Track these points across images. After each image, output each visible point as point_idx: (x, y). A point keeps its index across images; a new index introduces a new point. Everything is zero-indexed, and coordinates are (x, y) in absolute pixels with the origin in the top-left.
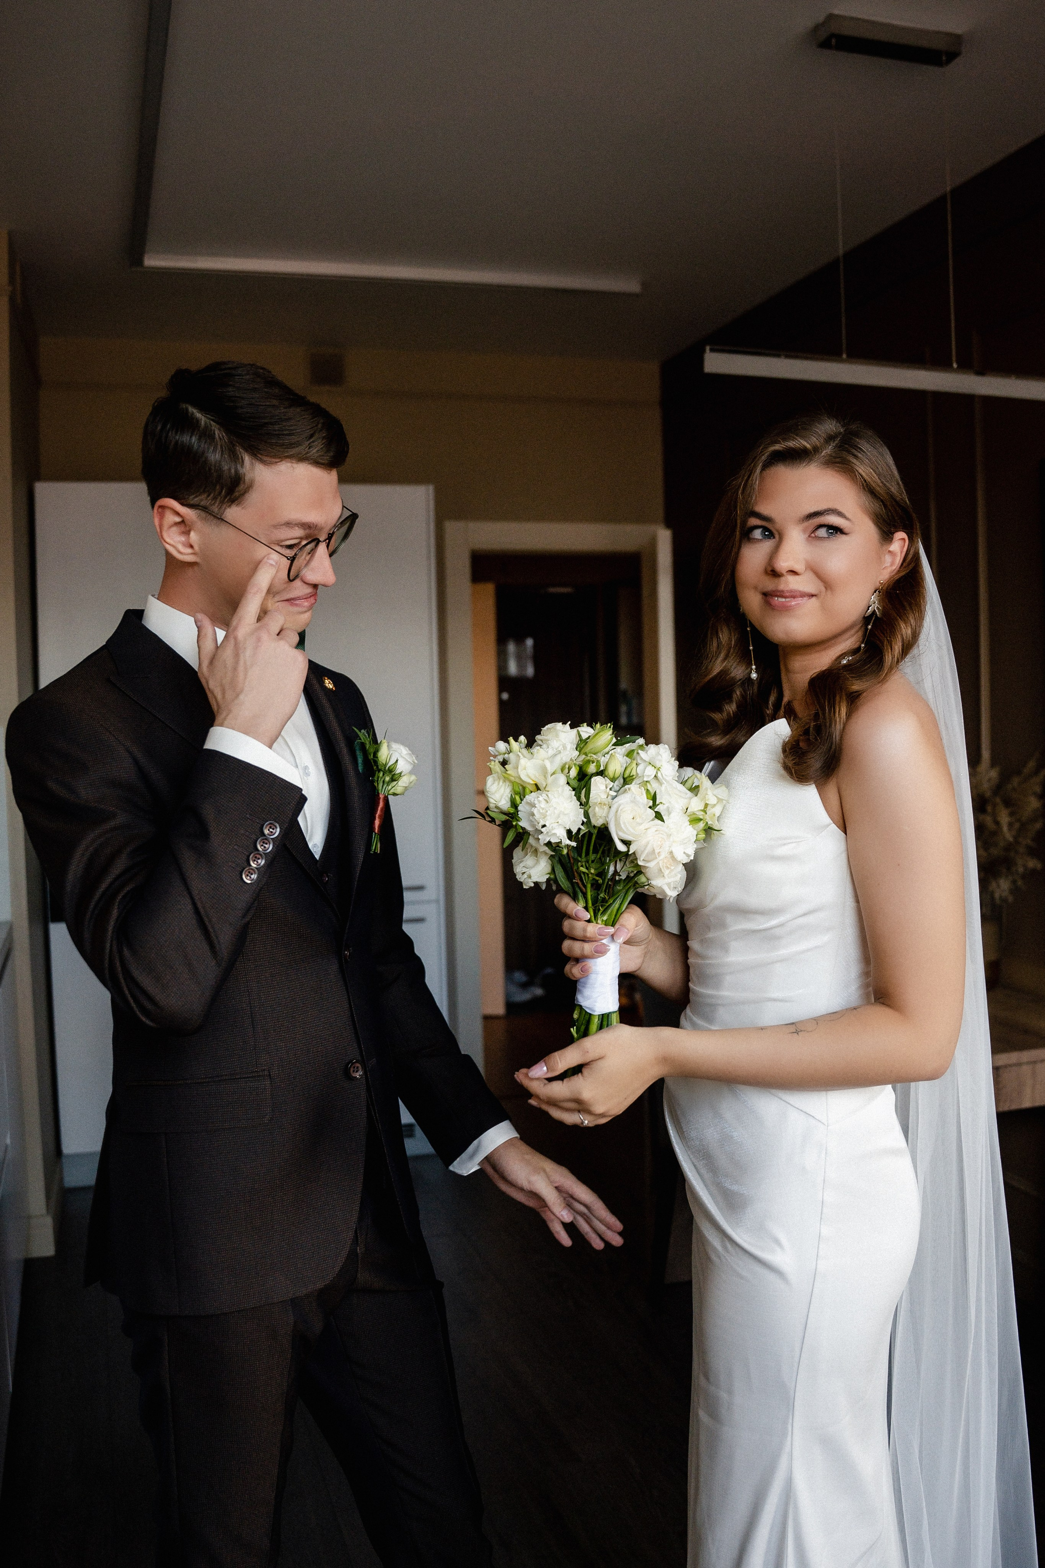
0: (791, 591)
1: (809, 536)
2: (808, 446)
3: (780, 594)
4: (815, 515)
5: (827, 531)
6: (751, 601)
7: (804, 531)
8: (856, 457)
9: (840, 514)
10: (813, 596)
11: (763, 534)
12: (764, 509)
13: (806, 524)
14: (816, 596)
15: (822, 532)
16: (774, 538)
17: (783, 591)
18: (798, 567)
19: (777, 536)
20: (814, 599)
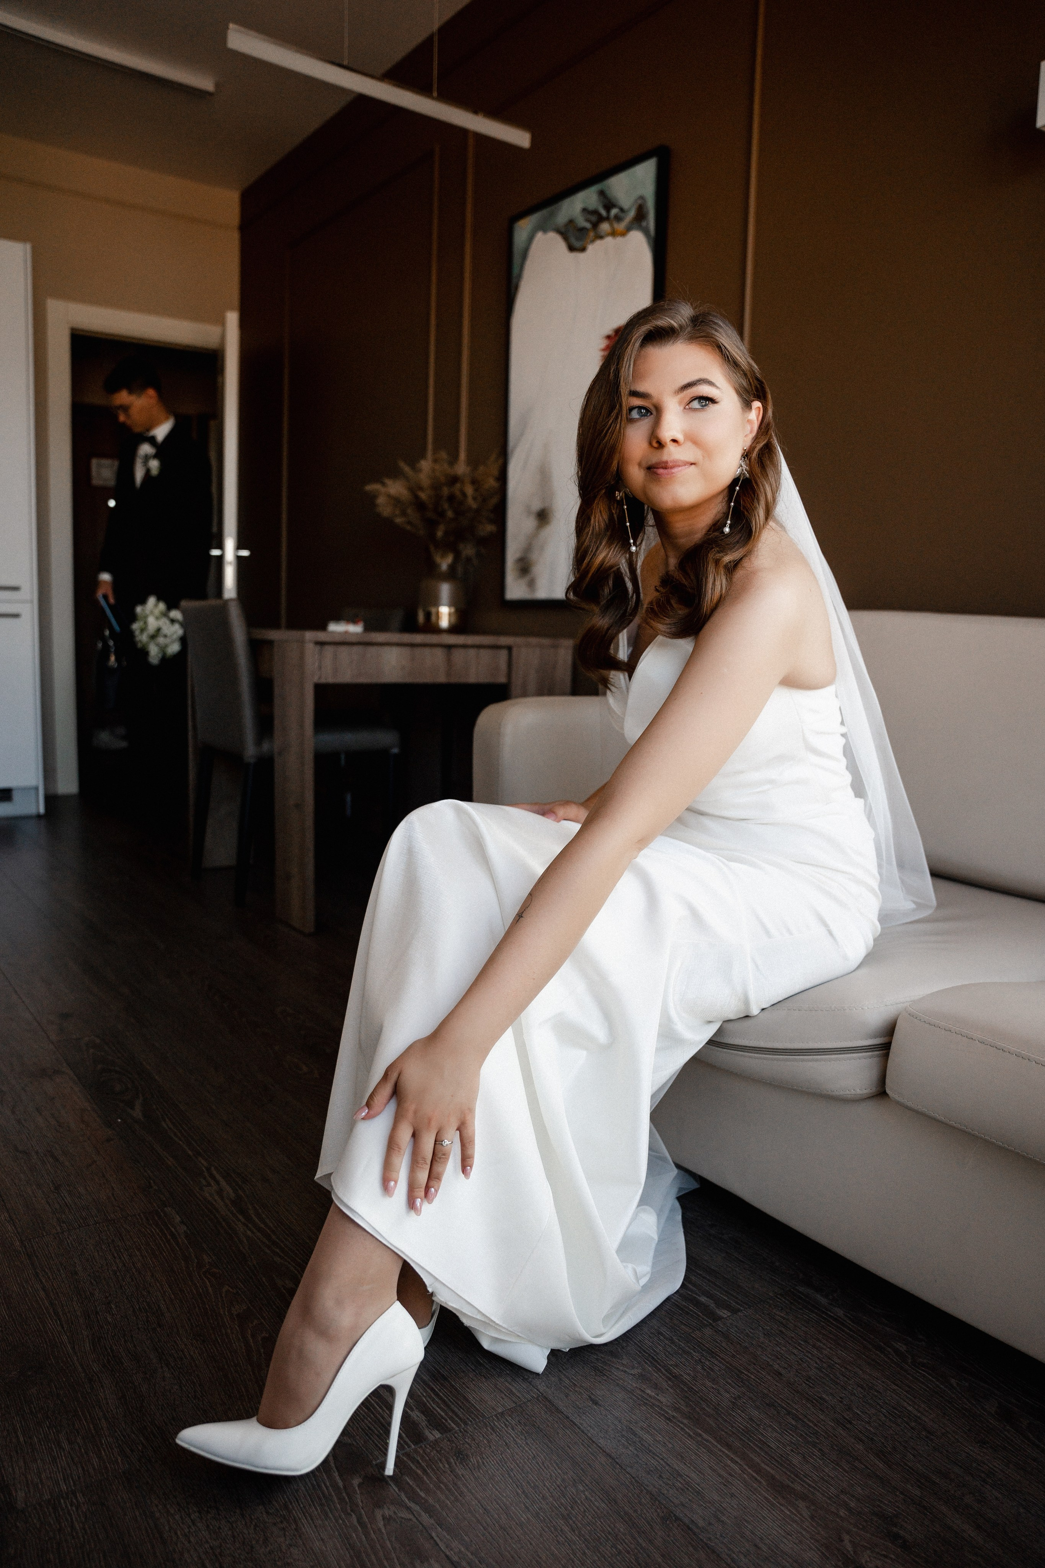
0: (674, 461)
1: (685, 408)
2: (675, 325)
3: (665, 466)
4: (689, 386)
5: (699, 402)
6: (636, 475)
7: (680, 403)
8: (716, 330)
9: (711, 383)
10: (692, 464)
11: (640, 413)
12: (643, 387)
13: (681, 395)
14: (694, 464)
15: (696, 404)
16: (651, 414)
17: (667, 462)
18: (680, 437)
19: (654, 412)
20: (693, 466)
